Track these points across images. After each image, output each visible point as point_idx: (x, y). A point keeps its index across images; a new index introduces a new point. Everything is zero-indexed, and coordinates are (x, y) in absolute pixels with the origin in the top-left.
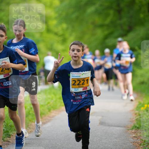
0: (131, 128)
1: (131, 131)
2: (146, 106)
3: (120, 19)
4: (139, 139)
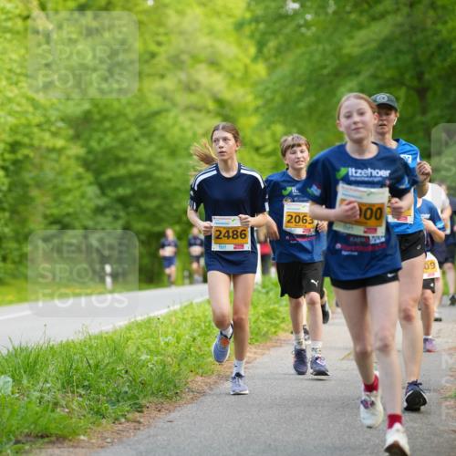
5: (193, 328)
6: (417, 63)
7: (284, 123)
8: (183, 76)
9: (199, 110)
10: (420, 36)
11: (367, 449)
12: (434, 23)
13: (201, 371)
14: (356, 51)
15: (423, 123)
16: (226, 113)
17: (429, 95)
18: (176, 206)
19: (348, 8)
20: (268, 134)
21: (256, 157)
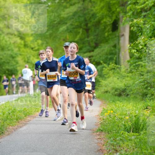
0: (96, 131)
1: (96, 133)
2: (109, 111)
3: (88, 37)
4: (102, 141)
5: (9, 110)
6: (86, 20)
7: (41, 40)
8: (6, 23)
9: (12, 34)
10: (86, 12)
11: (67, 150)
12: (91, 7)
13: (11, 125)
14: (66, 16)
15: (88, 41)
16: (22, 36)
17: (90, 31)
18: (4, 68)
19: (62, 1)
20: (36, 43)
21: (32, 51)
